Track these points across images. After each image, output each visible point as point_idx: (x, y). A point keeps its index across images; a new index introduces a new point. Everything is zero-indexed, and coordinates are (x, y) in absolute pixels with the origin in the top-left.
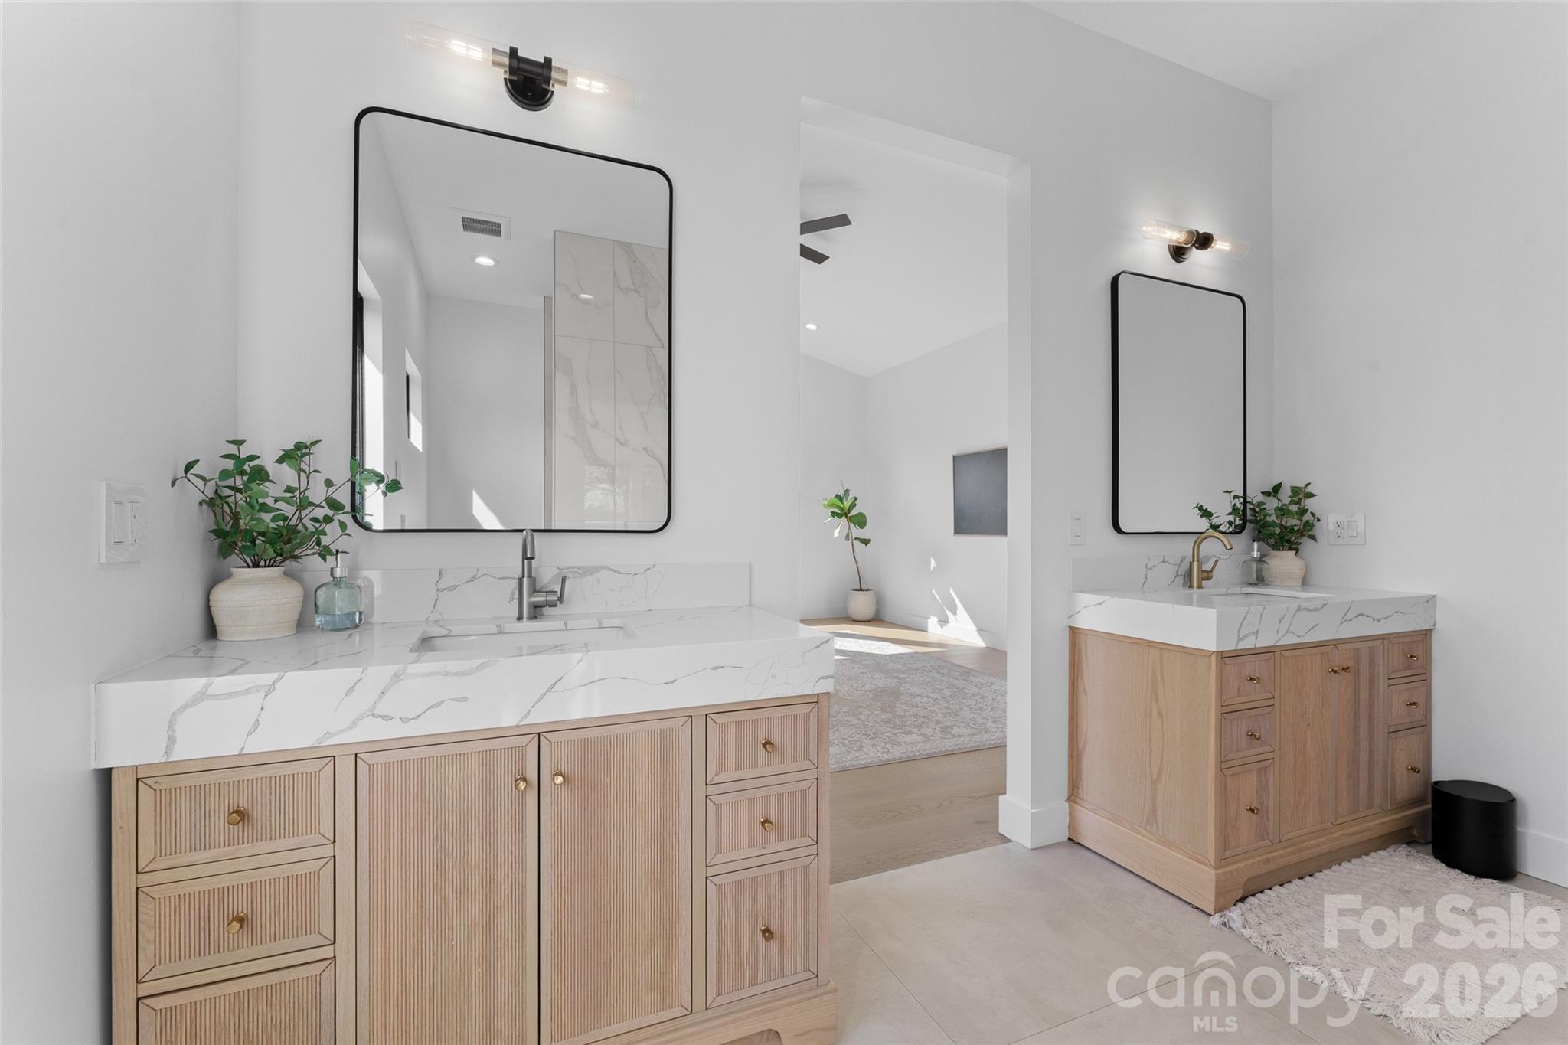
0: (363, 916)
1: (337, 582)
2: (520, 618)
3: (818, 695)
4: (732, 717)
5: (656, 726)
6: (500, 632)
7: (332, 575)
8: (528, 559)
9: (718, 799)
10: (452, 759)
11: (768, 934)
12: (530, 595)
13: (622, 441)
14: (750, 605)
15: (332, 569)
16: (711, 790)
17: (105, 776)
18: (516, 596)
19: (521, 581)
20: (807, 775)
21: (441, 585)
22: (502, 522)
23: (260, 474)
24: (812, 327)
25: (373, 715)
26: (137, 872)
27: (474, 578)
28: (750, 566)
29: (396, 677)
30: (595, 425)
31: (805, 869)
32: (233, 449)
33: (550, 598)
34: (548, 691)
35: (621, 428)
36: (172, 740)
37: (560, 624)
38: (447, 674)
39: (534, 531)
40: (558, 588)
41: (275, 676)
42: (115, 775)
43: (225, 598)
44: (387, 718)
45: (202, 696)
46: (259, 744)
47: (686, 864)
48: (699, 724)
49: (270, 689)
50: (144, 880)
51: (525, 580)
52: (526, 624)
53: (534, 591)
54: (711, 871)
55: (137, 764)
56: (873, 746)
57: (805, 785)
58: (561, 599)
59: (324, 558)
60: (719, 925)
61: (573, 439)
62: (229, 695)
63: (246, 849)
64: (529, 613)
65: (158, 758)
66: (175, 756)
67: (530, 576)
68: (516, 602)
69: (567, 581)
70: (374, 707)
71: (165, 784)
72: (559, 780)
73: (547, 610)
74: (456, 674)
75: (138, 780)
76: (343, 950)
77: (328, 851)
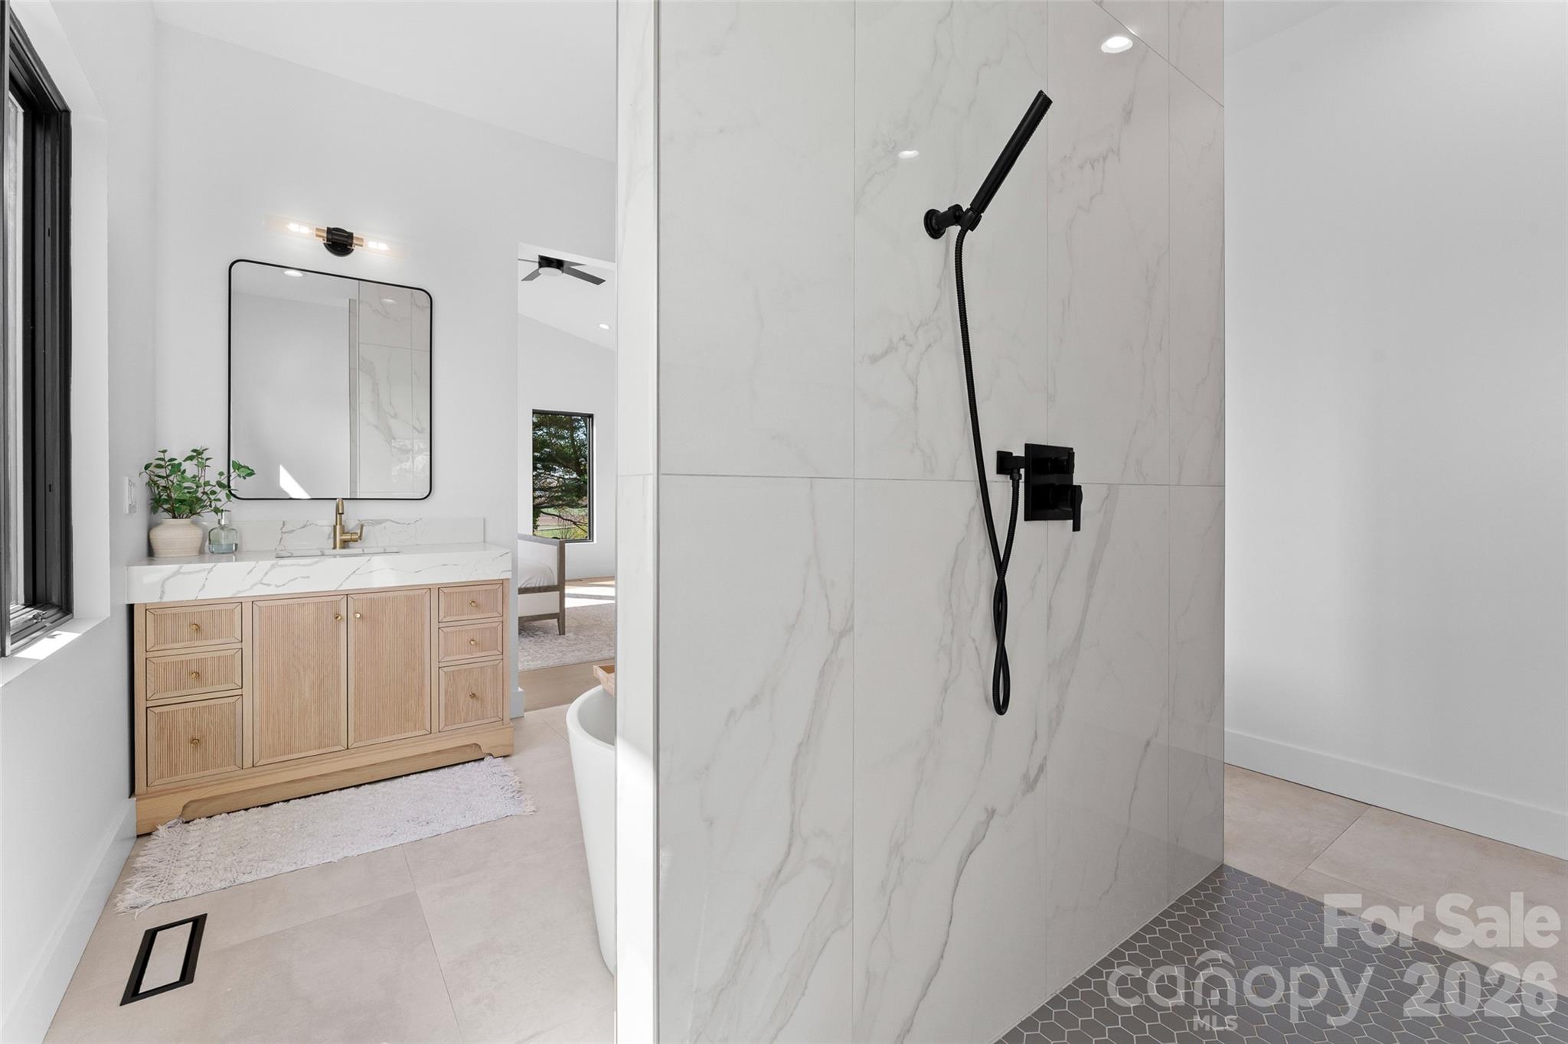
0: (256, 677)
1: (222, 528)
2: (335, 548)
3: (503, 580)
4: (453, 590)
5: (411, 593)
6: (323, 555)
7: (219, 523)
8: (339, 514)
9: (445, 630)
10: (301, 605)
11: (473, 696)
12: (341, 535)
13: (419, 429)
14: (484, 541)
15: (219, 520)
16: (441, 625)
17: (131, 608)
18: (332, 535)
19: (335, 527)
20: (496, 620)
21: (284, 530)
22: (309, 493)
23: (176, 468)
24: (604, 326)
25: (261, 583)
26: (146, 651)
27: (305, 526)
28: (484, 520)
29: (273, 566)
30: (395, 416)
31: (495, 667)
32: (161, 455)
33: (354, 537)
34: (352, 574)
35: (418, 419)
36: (163, 592)
37: (359, 551)
38: (299, 565)
39: (344, 499)
40: (359, 532)
41: (213, 564)
42: (135, 607)
43: (161, 535)
44: (269, 585)
45: (177, 573)
46: (204, 595)
47: (427, 660)
48: (435, 593)
49: (210, 571)
50: (150, 655)
51: (338, 527)
52: (338, 551)
53: (343, 532)
54: (441, 665)
55: (146, 602)
56: (609, 650)
57: (494, 625)
58: (360, 537)
59: (217, 514)
60: (446, 691)
61: (376, 427)
62: (190, 573)
63: (198, 643)
64: (340, 545)
65: (157, 600)
66: (165, 600)
67: (341, 524)
68: (332, 540)
69: (364, 528)
70: (262, 579)
71: (159, 612)
72: (358, 616)
73: (351, 544)
74: (303, 565)
75: (146, 610)
76: (247, 691)
77: (239, 646)
